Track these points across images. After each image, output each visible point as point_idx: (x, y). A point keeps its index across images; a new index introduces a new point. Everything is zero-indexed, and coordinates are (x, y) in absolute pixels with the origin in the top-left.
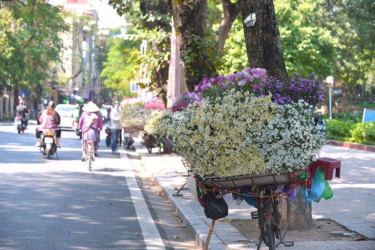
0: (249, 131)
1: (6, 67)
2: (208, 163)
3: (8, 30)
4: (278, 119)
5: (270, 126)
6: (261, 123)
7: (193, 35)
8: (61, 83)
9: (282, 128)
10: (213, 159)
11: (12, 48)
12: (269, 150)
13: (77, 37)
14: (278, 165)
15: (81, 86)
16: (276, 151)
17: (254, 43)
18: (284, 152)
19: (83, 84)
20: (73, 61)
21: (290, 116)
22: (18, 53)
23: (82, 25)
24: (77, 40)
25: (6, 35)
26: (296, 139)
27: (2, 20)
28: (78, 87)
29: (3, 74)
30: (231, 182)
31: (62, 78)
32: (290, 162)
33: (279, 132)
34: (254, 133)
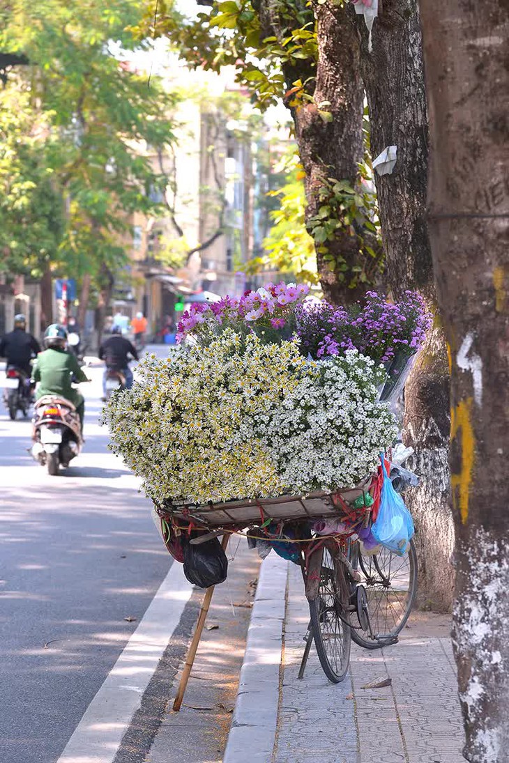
0: (247, 413)
1: (16, 227)
2: (169, 476)
3: (19, 140)
4: (303, 390)
5: (288, 403)
6: (272, 397)
7: (330, 179)
8: (170, 262)
9: (312, 407)
10: (178, 468)
11: (29, 184)
12: (285, 449)
13: (210, 149)
14: (303, 480)
15: (222, 268)
16: (300, 451)
17: (393, 210)
18: (314, 455)
19: (229, 265)
20: (204, 207)
21: (330, 383)
22: (47, 195)
23: (223, 118)
24: (211, 155)
25: (14, 153)
26: (338, 428)
27: (4, 115)
28: (215, 270)
29: (7, 246)
30: (222, 512)
31: (170, 250)
32: (327, 473)
33: (305, 415)
34: (256, 418)
